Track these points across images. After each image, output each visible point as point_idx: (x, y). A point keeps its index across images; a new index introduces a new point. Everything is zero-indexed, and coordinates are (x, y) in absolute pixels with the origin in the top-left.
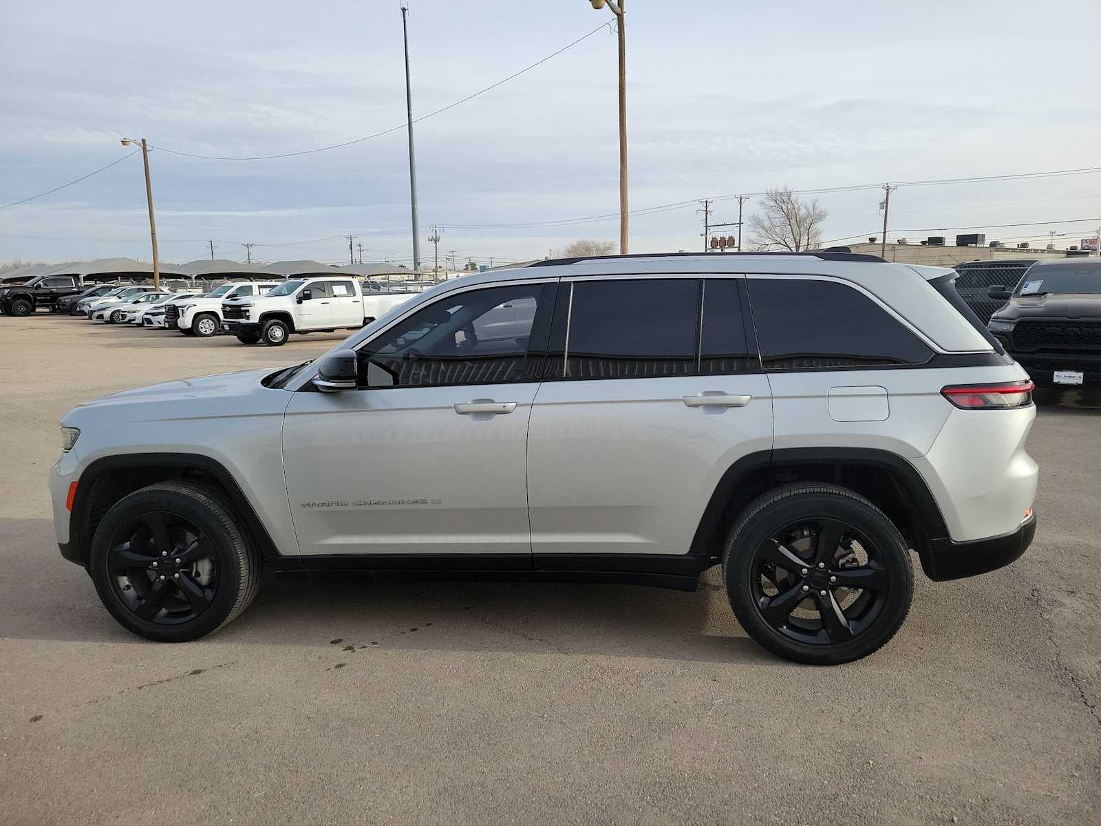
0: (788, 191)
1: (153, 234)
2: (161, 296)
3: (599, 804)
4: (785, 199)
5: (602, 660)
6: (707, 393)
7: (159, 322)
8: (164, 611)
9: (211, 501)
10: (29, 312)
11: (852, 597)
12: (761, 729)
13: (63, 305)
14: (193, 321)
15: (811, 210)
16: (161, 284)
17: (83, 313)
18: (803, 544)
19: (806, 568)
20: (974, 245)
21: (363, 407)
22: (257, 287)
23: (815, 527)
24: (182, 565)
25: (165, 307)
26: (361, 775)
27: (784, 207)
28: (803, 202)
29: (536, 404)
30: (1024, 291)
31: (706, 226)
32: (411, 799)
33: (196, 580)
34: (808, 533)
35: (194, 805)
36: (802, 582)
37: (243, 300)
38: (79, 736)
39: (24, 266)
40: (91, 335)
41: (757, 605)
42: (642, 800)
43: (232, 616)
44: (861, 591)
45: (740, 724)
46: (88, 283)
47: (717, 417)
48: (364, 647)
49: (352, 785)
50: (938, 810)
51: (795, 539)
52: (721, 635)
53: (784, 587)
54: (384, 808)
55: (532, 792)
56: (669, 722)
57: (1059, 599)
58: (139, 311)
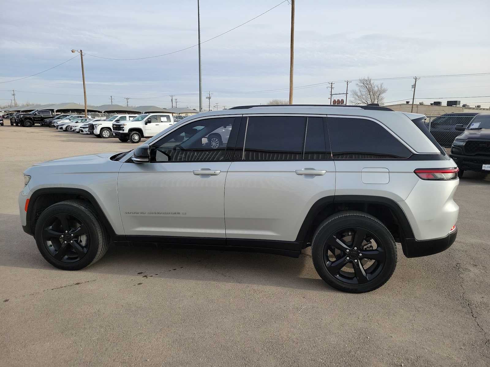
0: (370, 79)
1: (85, 92)
2: (87, 120)
3: (243, 350)
4: (368, 83)
5: (255, 287)
6: (306, 169)
7: (86, 131)
8: (66, 257)
9: (87, 210)
10: (32, 125)
11: (370, 263)
12: (321, 320)
13: (46, 123)
14: (100, 131)
15: (380, 88)
16: (88, 115)
17: (54, 126)
18: (348, 238)
19: (348, 249)
20: (455, 106)
21: (153, 170)
22: (128, 117)
23: (353, 231)
24: (74, 237)
25: (88, 125)
26: (141, 332)
27: (367, 86)
28: (376, 84)
29: (229, 172)
30: (472, 127)
31: (331, 95)
32: (160, 343)
33: (80, 244)
34: (351, 234)
35: (67, 341)
36: (346, 256)
37: (121, 122)
38: (23, 309)
39: (31, 105)
40: (56, 136)
41: (326, 266)
42: (262, 349)
43: (95, 260)
44: (374, 261)
45: (312, 317)
46: (58, 113)
47: (310, 180)
48: (152, 276)
49: (136, 336)
50: (395, 361)
51: (344, 236)
52: (311, 278)
53: (338, 257)
54: (148, 347)
55: (214, 343)
56: (280, 315)
57: (469, 268)
58: (78, 126)
